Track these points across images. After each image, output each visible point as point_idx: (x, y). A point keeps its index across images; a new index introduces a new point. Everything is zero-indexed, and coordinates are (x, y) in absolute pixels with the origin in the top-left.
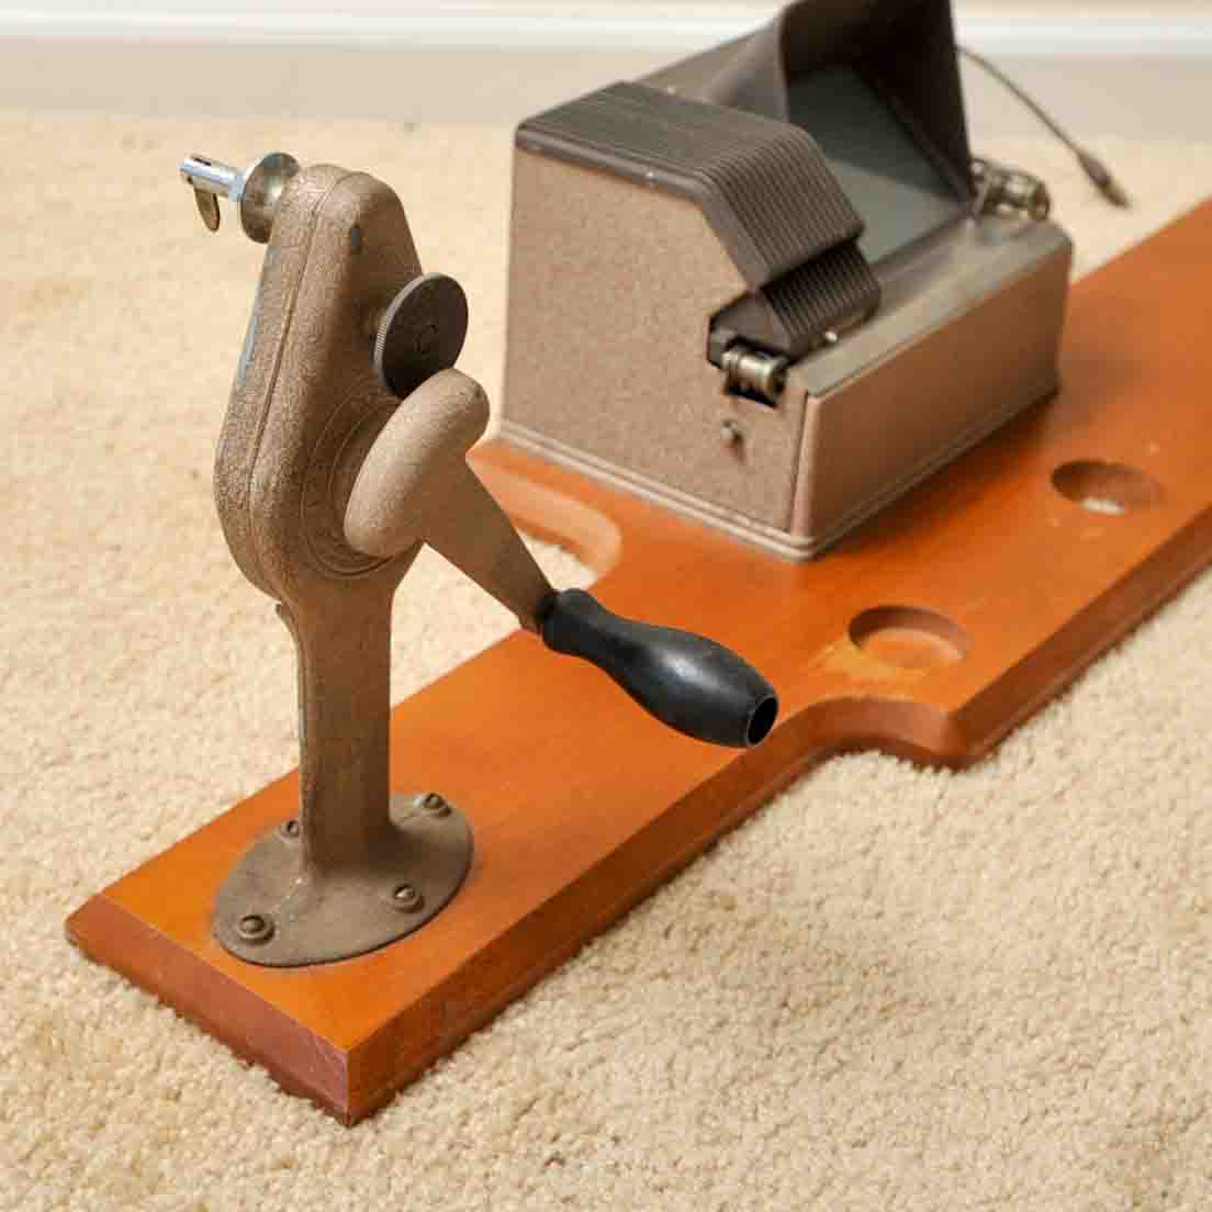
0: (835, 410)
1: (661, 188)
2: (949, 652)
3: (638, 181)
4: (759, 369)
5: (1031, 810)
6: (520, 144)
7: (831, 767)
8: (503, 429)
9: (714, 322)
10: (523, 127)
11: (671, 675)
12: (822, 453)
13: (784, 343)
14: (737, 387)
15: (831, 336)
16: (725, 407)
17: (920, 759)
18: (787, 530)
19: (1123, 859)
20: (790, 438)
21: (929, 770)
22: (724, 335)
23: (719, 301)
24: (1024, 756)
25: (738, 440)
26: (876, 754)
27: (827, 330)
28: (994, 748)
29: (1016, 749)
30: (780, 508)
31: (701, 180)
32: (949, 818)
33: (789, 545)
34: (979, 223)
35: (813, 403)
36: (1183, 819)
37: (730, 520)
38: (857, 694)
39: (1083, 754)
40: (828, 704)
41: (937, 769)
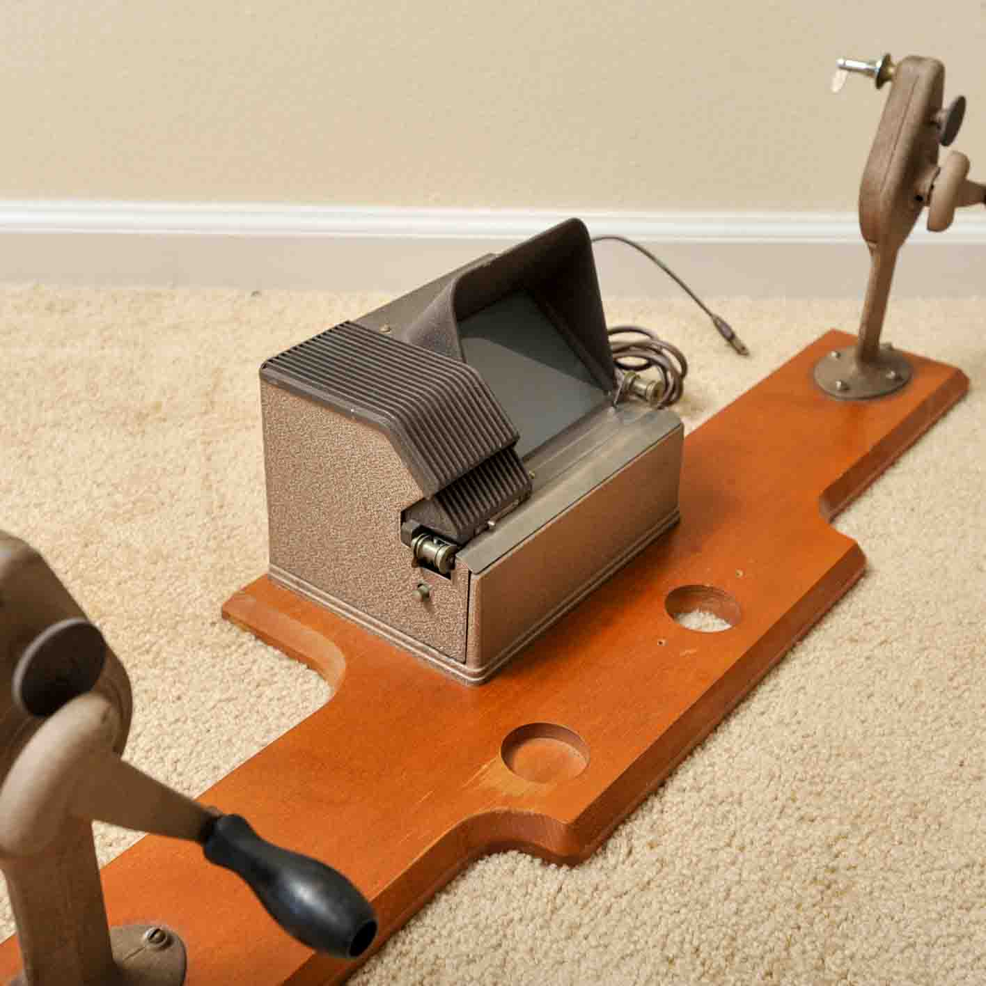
0: (491, 583)
1: (360, 419)
2: (577, 758)
3: (346, 414)
4: (434, 550)
5: (624, 901)
6: (264, 378)
7: (481, 865)
8: (272, 570)
9: (404, 516)
10: (264, 366)
11: (292, 898)
12: (483, 614)
13: (453, 534)
14: (422, 562)
15: (491, 523)
16: (416, 575)
17: (547, 858)
18: (464, 663)
19: (687, 946)
20: (461, 599)
21: (553, 866)
22: (412, 525)
23: (406, 502)
24: (624, 850)
25: (426, 597)
26: (514, 853)
27: (488, 520)
28: (603, 844)
29: (618, 844)
30: (459, 647)
31: (388, 417)
32: (563, 911)
33: (467, 673)
34: (618, 411)
35: (475, 579)
36: (734, 906)
37: (426, 652)
38: (499, 808)
39: (669, 845)
40: (478, 818)
41: (559, 866)
